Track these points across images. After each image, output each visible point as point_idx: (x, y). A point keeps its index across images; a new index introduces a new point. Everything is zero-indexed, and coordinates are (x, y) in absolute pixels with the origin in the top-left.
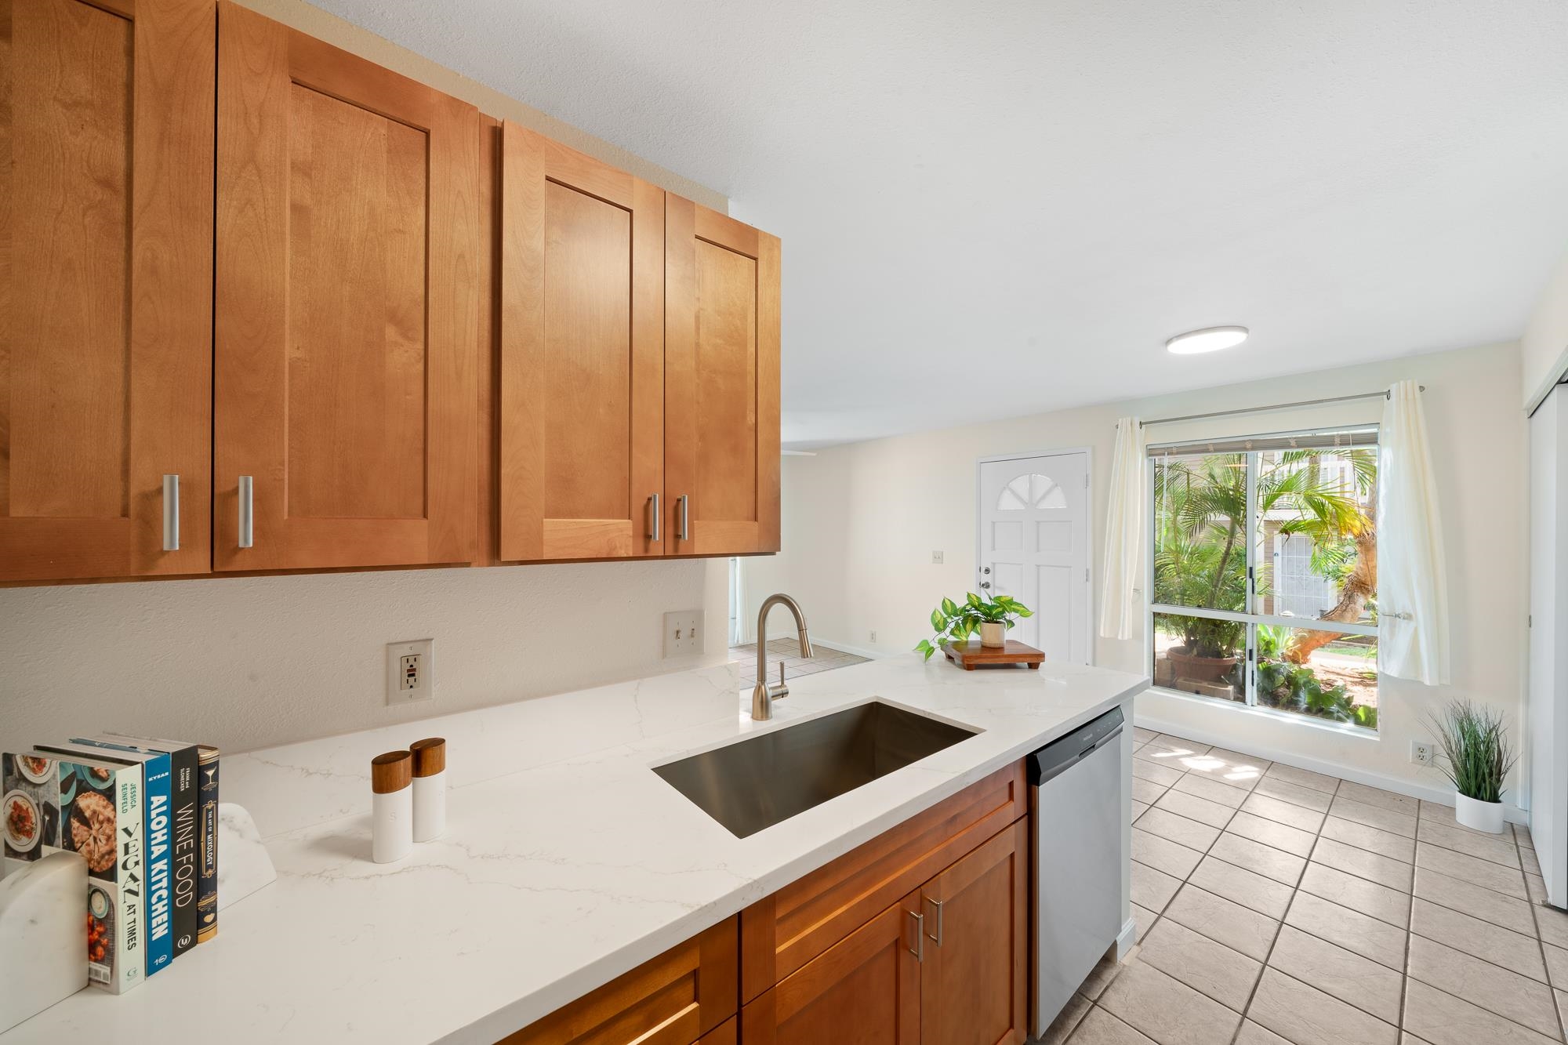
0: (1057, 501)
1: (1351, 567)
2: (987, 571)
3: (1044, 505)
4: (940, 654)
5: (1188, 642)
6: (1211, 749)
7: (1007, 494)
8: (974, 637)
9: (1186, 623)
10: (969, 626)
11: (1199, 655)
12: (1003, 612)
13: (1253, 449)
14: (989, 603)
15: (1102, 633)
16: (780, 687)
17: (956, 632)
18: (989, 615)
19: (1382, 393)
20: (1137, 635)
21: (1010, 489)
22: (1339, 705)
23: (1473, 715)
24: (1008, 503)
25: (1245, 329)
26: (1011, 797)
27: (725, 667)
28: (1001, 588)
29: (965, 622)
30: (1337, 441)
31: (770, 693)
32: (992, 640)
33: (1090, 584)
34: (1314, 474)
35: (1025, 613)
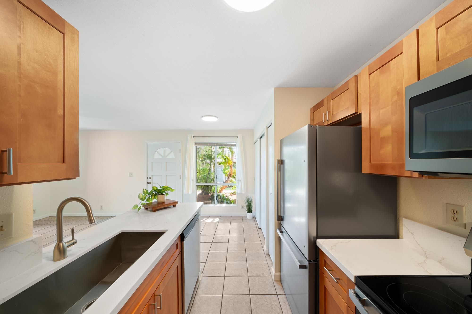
0: (172, 156)
1: (228, 171)
2: (150, 178)
3: (168, 157)
4: (143, 208)
5: (203, 192)
6: (209, 217)
7: (156, 153)
8: (155, 200)
9: (201, 187)
10: (153, 197)
11: (204, 195)
12: (165, 191)
13: (216, 145)
14: (160, 188)
15: (185, 192)
16: (72, 240)
17: (149, 200)
18: (160, 192)
19: (236, 136)
20: (193, 192)
21: (157, 152)
22: (229, 200)
23: (249, 198)
24: (157, 156)
25: (217, 117)
26: (177, 248)
27: (32, 241)
28: (155, 183)
29: (151, 197)
30: (230, 145)
31: (66, 245)
32: (161, 200)
33: (181, 180)
34: (223, 152)
35: (172, 190)
